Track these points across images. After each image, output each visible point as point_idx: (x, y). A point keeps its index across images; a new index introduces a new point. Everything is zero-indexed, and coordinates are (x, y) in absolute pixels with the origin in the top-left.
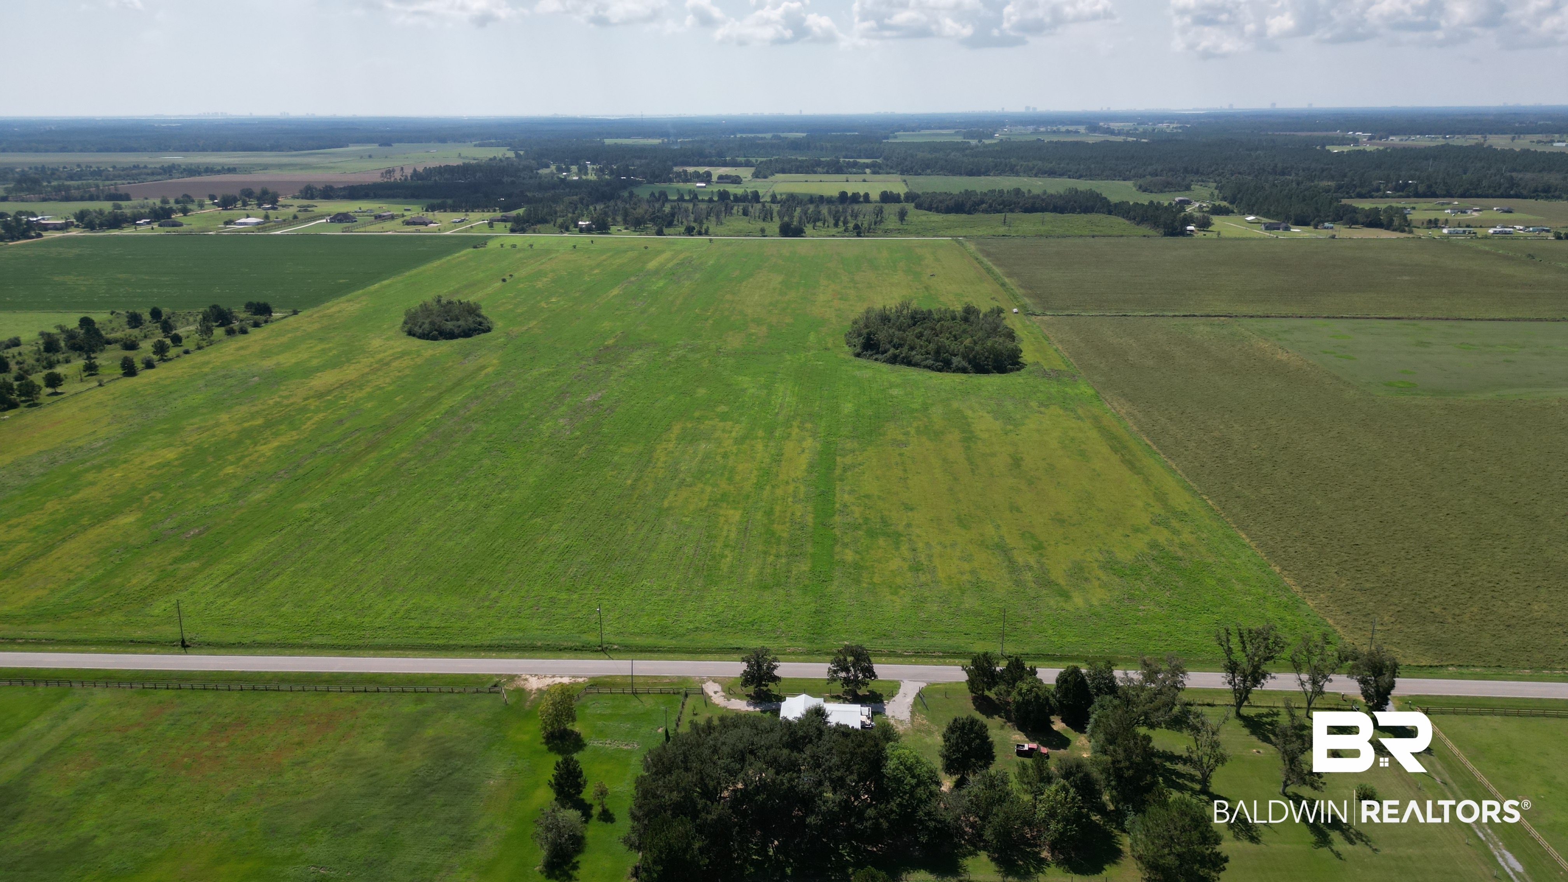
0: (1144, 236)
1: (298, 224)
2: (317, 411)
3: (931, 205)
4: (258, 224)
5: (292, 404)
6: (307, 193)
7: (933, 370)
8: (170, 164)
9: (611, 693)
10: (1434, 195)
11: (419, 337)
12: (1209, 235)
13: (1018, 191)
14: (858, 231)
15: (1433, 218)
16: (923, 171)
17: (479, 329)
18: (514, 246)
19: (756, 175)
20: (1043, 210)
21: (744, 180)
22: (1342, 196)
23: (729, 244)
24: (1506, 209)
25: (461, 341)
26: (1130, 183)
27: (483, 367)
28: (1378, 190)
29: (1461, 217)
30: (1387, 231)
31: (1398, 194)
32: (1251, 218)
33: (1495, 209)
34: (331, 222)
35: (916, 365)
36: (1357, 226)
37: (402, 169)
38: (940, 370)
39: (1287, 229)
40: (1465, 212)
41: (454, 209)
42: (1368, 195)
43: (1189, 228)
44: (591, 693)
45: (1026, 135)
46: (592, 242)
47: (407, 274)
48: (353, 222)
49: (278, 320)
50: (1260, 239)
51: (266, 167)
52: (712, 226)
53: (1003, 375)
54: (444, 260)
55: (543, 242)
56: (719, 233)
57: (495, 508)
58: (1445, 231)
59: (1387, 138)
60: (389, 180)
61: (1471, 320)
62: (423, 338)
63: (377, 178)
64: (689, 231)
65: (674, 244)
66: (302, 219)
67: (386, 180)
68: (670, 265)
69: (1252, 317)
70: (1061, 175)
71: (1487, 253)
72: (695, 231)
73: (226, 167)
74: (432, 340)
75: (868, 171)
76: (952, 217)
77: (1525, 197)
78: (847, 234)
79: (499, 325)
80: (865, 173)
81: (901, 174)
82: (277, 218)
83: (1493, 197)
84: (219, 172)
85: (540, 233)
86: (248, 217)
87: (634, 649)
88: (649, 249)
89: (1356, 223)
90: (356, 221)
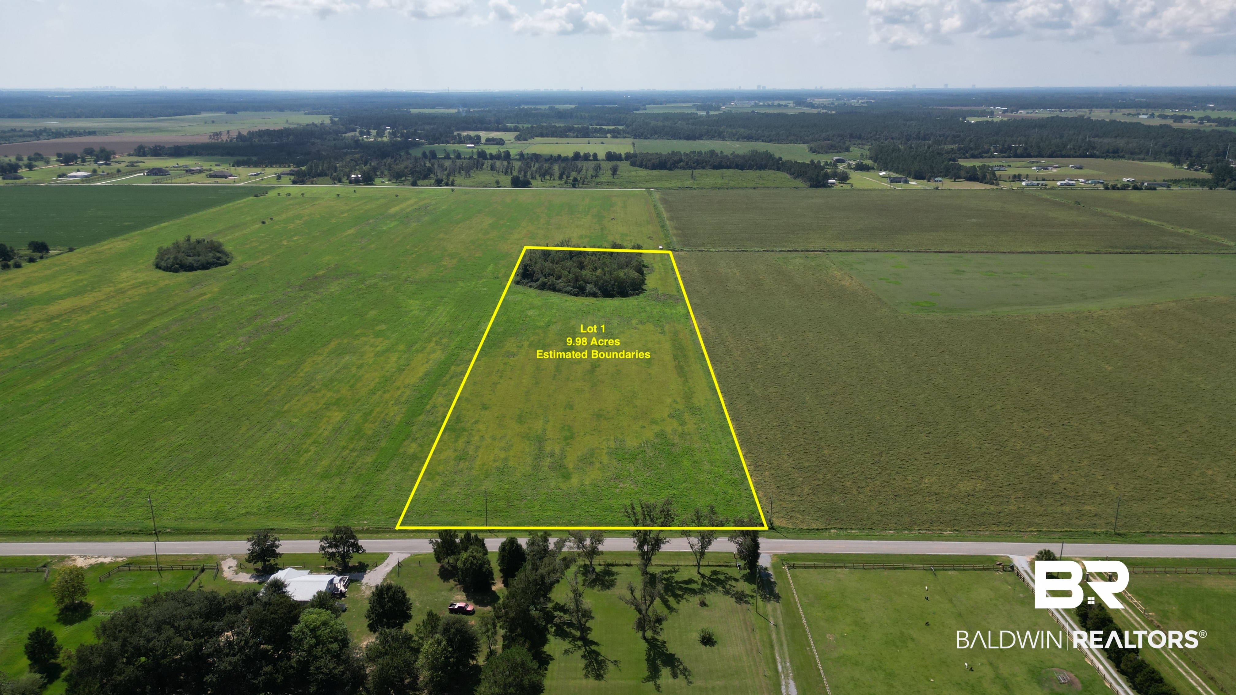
0: (795, 188)
1: (119, 177)
2: (41, 331)
3: (642, 163)
4: (86, 176)
5: (22, 326)
6: (140, 151)
7: (571, 294)
8: (42, 129)
9: (140, 570)
10: (1029, 156)
11: (164, 270)
12: (845, 186)
13: (712, 152)
14: (575, 184)
15: (1017, 174)
16: (651, 136)
17: (217, 263)
18: (289, 195)
19: (518, 138)
20: (728, 167)
21: (506, 142)
22: (960, 156)
23: (466, 193)
24: (1078, 166)
25: (199, 273)
26: (805, 146)
27: (204, 294)
28: (988, 151)
29: (1043, 173)
30: (981, 184)
31: (1002, 155)
32: (883, 173)
33: (1070, 166)
34: (148, 175)
35: (559, 291)
36: (960, 180)
37: (228, 132)
38: (576, 295)
39: (906, 182)
40: (1047, 169)
41: (256, 165)
42: (979, 156)
43: (830, 181)
44: (123, 571)
45: (747, 107)
46: (355, 191)
47: (187, 217)
48: (165, 175)
49: (53, 256)
50: (882, 190)
51: (121, 130)
52: (458, 179)
53: (624, 299)
54: (224, 206)
55: (314, 191)
56: (463, 185)
57: (140, 413)
58: (1024, 184)
59: (1017, 111)
60: (216, 141)
61: (1005, 253)
62: (167, 271)
63: (205, 140)
64: (439, 183)
65: (422, 192)
66: (124, 173)
67: (213, 141)
68: (408, 210)
69: (840, 251)
70: (757, 139)
71: (1046, 200)
72: (443, 183)
73: (87, 131)
74: (174, 272)
75: (609, 135)
76: (656, 172)
77: (1098, 157)
78: (566, 186)
79: (238, 259)
80: (607, 137)
81: (634, 138)
82: (103, 172)
83: (1073, 157)
84: (80, 134)
85: (316, 184)
86: (78, 171)
87: (184, 532)
88: (399, 197)
89: (959, 177)
90: (169, 174)
